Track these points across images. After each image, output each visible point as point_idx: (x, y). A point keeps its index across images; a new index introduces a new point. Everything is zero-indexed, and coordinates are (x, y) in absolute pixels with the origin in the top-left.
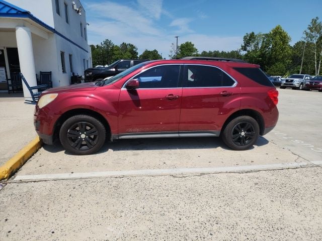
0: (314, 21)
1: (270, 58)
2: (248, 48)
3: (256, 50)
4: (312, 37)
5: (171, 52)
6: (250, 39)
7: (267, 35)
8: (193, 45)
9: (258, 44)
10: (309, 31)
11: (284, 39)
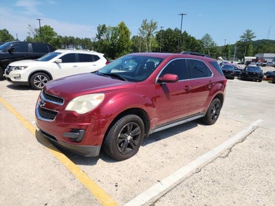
0: (145, 22)
1: (119, 47)
2: (102, 37)
3: (107, 39)
4: (143, 33)
5: (29, 33)
6: (102, 30)
7: (114, 29)
8: (52, 29)
9: (108, 35)
10: (142, 29)
11: (127, 33)
